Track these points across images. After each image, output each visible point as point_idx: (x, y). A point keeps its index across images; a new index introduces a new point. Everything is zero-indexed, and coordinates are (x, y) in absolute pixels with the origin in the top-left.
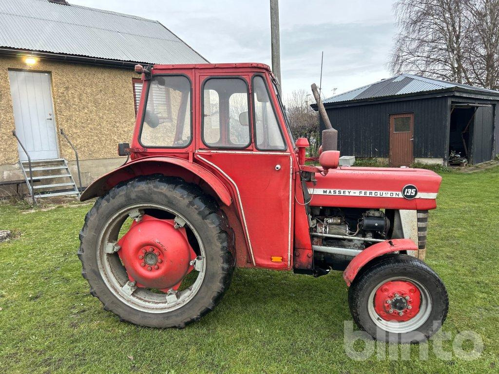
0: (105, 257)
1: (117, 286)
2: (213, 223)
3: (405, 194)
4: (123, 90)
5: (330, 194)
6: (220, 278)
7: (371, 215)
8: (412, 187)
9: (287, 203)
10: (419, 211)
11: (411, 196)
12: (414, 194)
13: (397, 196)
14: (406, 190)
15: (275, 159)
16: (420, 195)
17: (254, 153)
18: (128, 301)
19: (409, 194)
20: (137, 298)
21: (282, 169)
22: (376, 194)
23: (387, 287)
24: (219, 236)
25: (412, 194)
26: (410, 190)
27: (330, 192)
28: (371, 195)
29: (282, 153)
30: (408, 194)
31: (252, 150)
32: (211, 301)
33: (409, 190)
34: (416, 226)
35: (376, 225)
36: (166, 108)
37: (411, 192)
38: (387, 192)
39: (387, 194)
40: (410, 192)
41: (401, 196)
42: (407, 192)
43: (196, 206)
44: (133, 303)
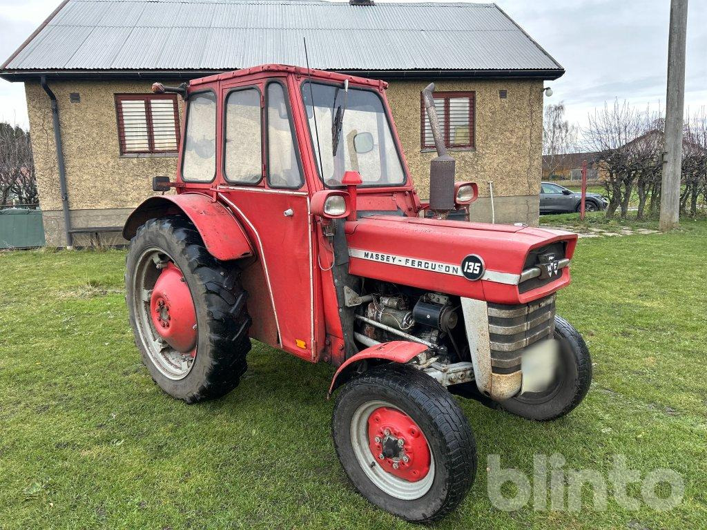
0: (143, 305)
1: (151, 338)
2: (201, 279)
3: (465, 271)
4: (407, 110)
5: (371, 259)
6: (209, 351)
7: (435, 300)
8: (476, 260)
9: (306, 264)
10: (491, 304)
11: (472, 276)
12: (477, 272)
13: (455, 273)
14: (467, 263)
15: (285, 201)
16: (490, 275)
17: (265, 190)
18: (155, 358)
19: (471, 271)
20: (165, 357)
21: (295, 216)
22: (427, 265)
23: (379, 415)
24: (206, 297)
25: (475, 272)
26: (472, 264)
27: (372, 256)
28: (419, 267)
29: (291, 193)
30: (468, 271)
31: (264, 187)
32: (205, 377)
33: (470, 263)
34: (486, 329)
35: (428, 317)
36: (468, 131)
37: (473, 268)
38: (441, 264)
39: (441, 267)
40: (471, 268)
41: (460, 273)
42: (468, 268)
43: (187, 256)
44: (158, 362)
